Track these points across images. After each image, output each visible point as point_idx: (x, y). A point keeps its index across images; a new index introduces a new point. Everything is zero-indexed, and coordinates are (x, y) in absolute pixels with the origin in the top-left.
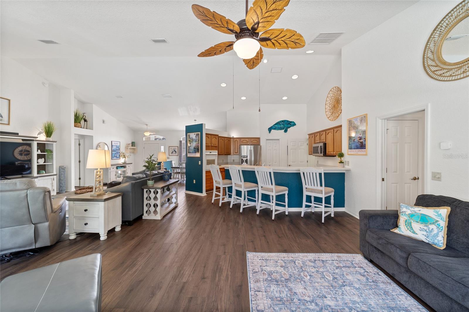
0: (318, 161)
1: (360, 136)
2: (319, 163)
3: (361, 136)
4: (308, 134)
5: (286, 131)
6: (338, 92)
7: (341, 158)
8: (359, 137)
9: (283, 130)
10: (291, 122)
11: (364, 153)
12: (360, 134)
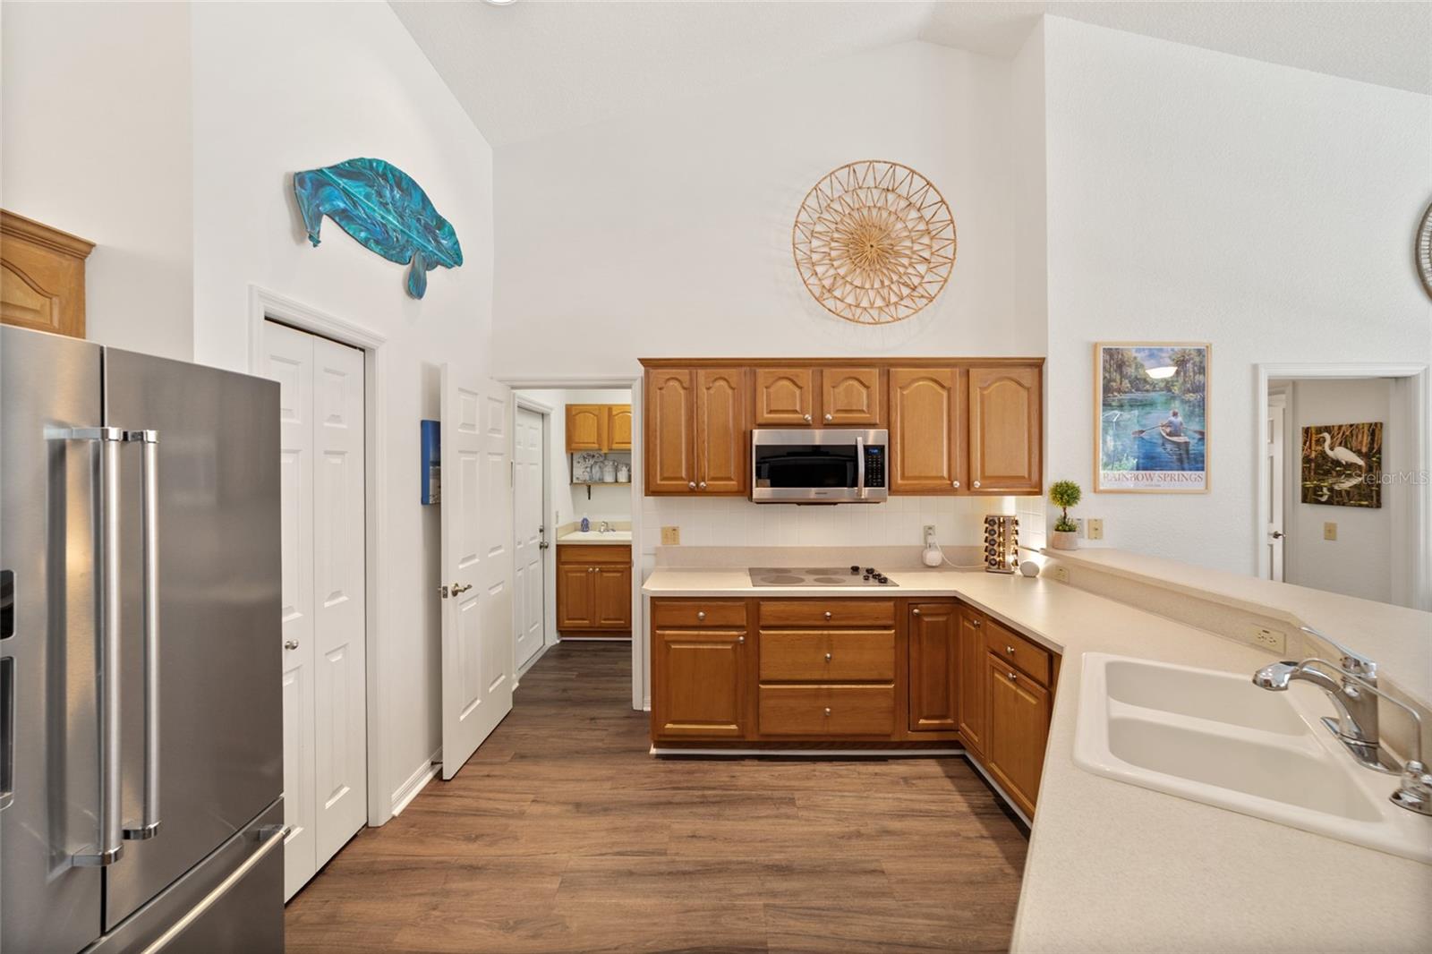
0: (671, 534)
1: (1173, 419)
2: (688, 539)
3: (1180, 419)
4: (642, 361)
5: (416, 287)
6: (891, 197)
7: (1065, 509)
8: (1170, 424)
9: (398, 272)
10: (441, 223)
11: (1200, 486)
12: (1175, 414)
